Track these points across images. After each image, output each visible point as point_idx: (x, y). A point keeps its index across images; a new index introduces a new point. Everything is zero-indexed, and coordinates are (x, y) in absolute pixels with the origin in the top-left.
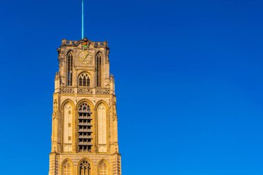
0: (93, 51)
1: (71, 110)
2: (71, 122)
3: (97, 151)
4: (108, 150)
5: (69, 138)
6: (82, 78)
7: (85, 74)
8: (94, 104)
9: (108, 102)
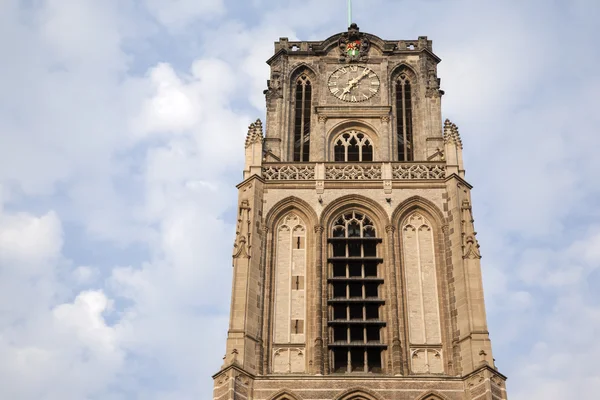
0: (384, 66)
1: (304, 235)
2: (303, 274)
3: (403, 365)
4: (449, 365)
5: (296, 326)
6: (346, 144)
7: (353, 134)
8: (389, 210)
9: (440, 203)
